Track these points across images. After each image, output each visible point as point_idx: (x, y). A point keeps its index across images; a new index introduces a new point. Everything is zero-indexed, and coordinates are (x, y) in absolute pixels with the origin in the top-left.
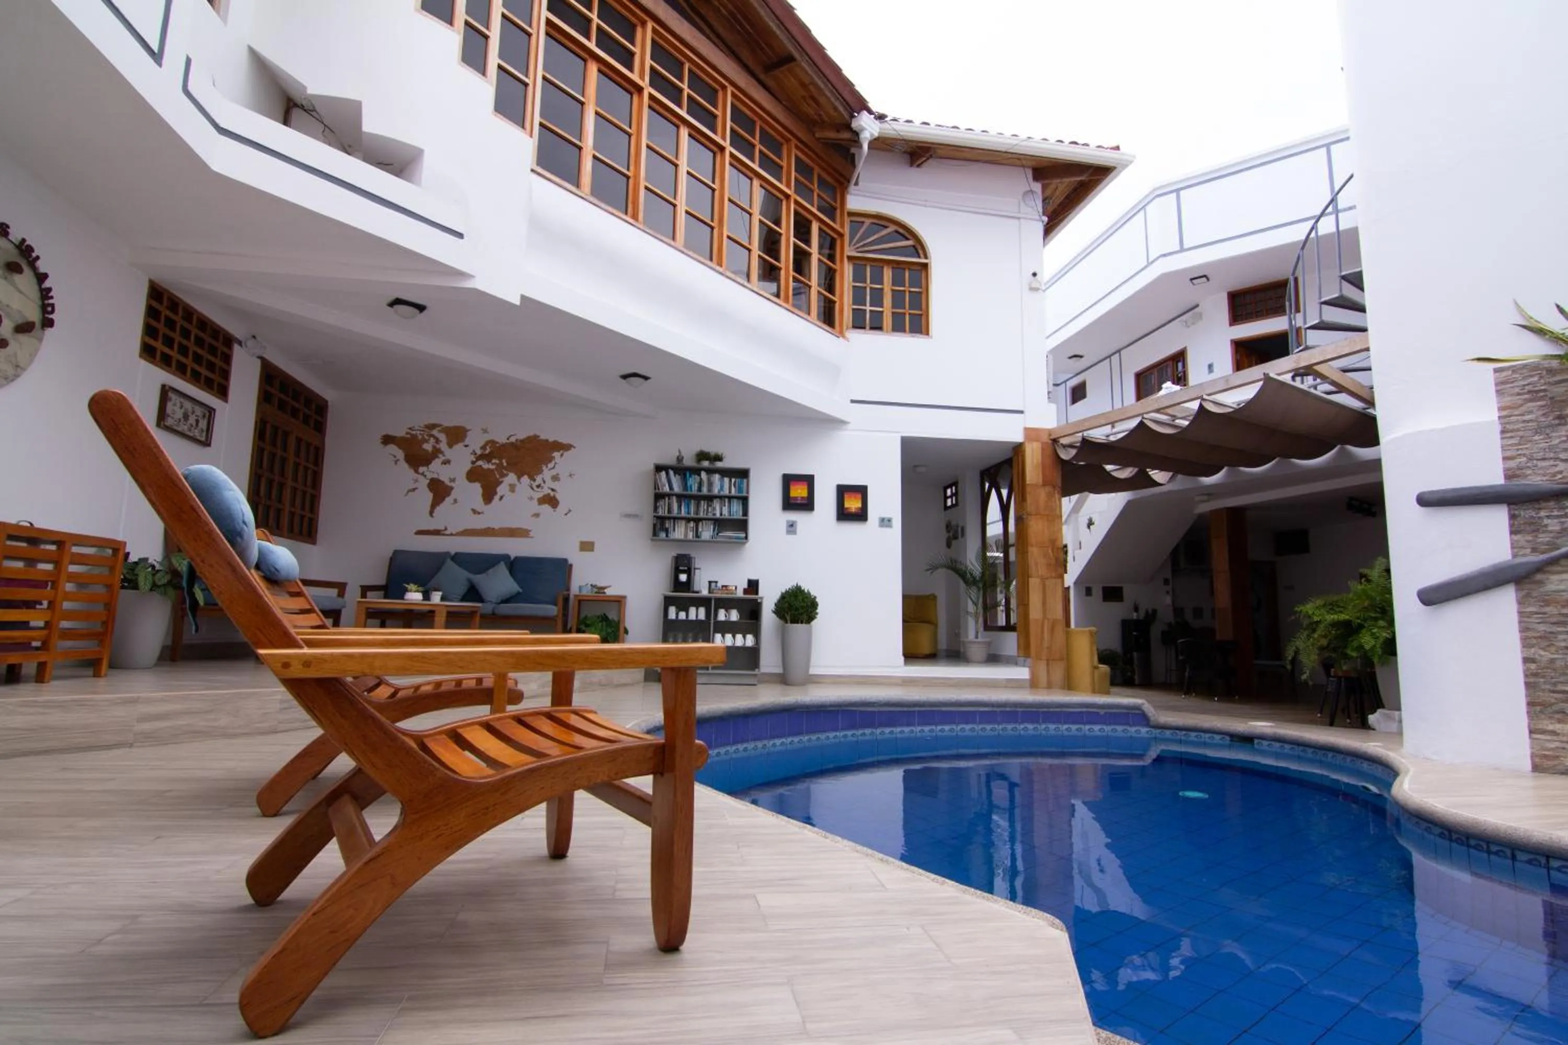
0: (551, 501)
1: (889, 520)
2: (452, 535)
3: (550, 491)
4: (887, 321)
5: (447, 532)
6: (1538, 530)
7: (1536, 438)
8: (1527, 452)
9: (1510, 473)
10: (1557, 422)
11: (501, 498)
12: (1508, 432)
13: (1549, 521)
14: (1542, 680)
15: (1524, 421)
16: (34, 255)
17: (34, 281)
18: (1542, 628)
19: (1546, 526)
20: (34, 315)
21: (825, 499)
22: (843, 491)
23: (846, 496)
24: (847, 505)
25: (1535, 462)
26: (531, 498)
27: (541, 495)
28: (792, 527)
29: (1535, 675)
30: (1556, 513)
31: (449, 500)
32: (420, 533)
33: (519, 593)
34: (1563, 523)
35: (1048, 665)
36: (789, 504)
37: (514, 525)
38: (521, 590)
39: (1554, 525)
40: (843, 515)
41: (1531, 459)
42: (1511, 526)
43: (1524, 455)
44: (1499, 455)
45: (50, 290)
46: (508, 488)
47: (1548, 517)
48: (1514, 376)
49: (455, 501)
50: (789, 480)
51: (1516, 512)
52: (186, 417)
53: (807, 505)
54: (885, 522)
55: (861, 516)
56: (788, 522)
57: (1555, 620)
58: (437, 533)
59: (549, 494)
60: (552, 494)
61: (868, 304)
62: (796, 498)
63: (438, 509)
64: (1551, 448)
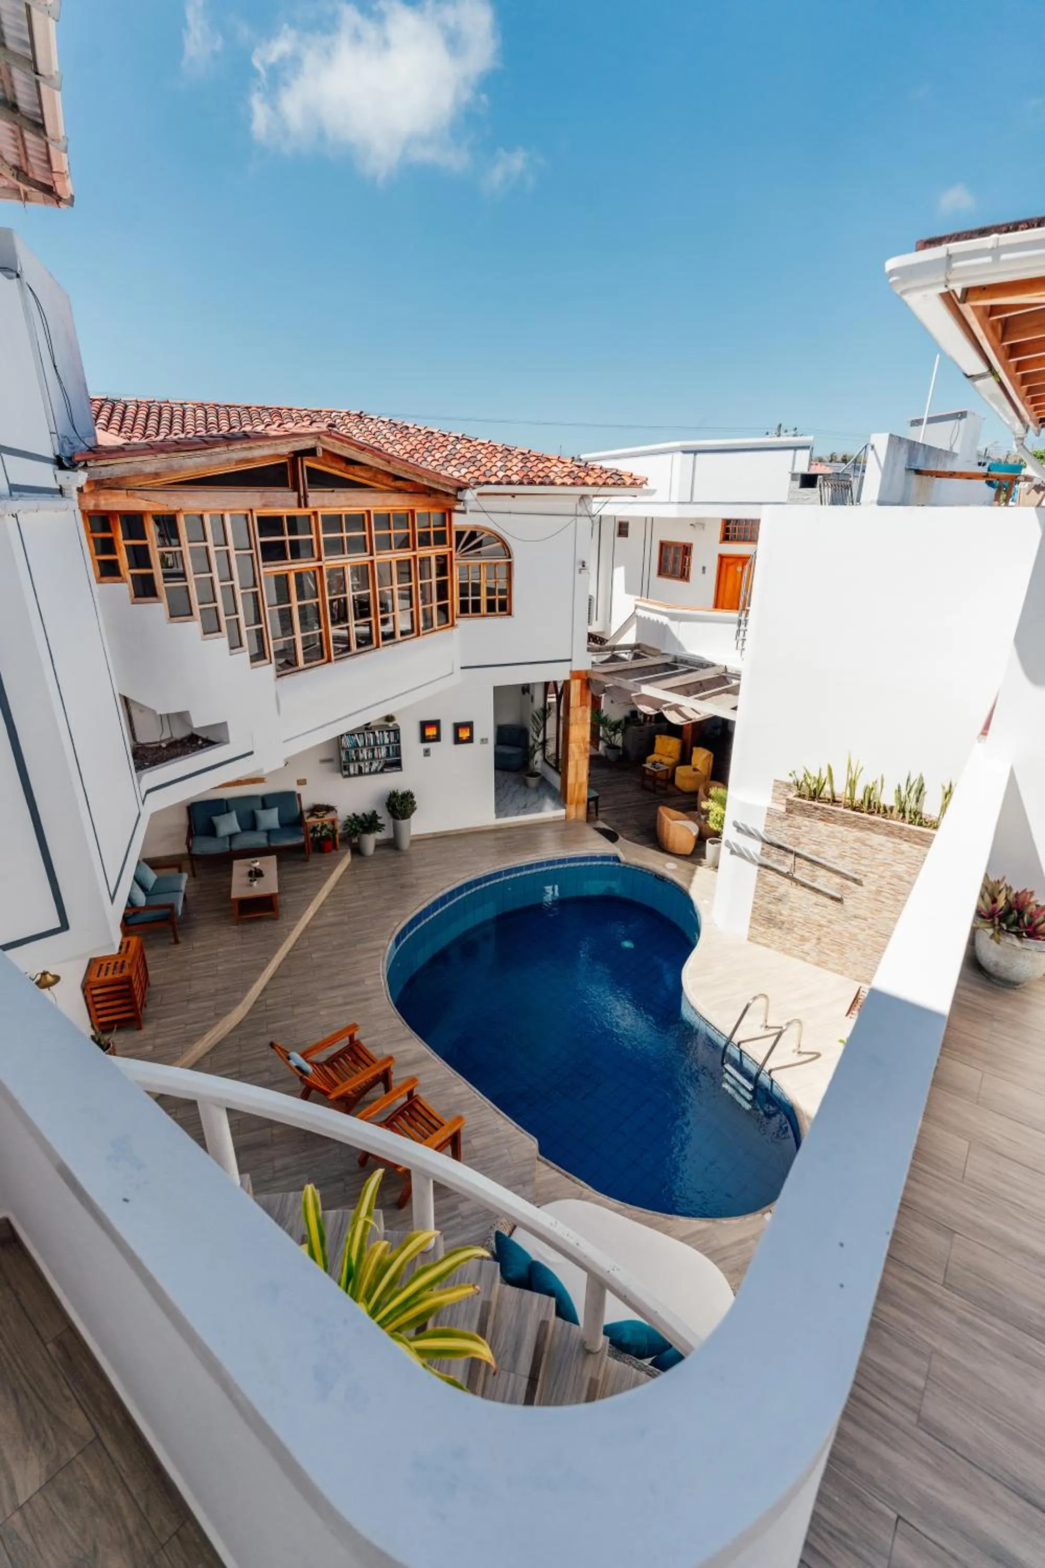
1: (487, 739)
4: (484, 607)
21: (447, 732)
22: (457, 727)
23: (460, 729)
24: (461, 735)
28: (427, 752)
29: (756, 908)
35: (576, 806)
36: (424, 739)
40: (458, 740)
50: (424, 725)
53: (436, 738)
54: (484, 741)
55: (469, 740)
56: (425, 750)
61: (470, 595)
62: (429, 736)
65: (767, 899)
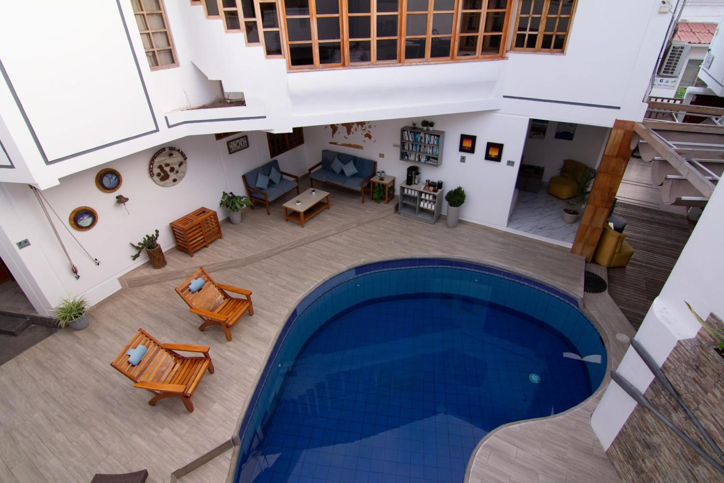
0: (368, 136)
1: (514, 162)
2: (339, 145)
3: (368, 132)
4: (539, 42)
5: (338, 144)
6: (657, 396)
7: (684, 364)
8: (676, 366)
9: (665, 366)
10: (695, 368)
11: (353, 133)
12: (677, 350)
13: (663, 397)
14: (624, 436)
15: (685, 353)
16: (174, 148)
17: (177, 152)
18: (635, 424)
19: (661, 398)
20: (181, 159)
21: (480, 148)
22: (490, 145)
23: (491, 149)
24: (491, 153)
25: (676, 373)
26: (362, 134)
27: (365, 133)
28: (463, 159)
29: (624, 433)
30: (667, 398)
31: (337, 132)
32: (331, 143)
33: (357, 173)
34: (666, 404)
35: (584, 246)
36: (462, 149)
37: (358, 144)
38: (358, 172)
39: (663, 401)
40: (488, 157)
41: (675, 369)
42: (651, 384)
43: (675, 366)
44: (667, 355)
45: (182, 152)
46: (354, 129)
47: (664, 396)
48: (715, 325)
49: (339, 133)
50: (464, 137)
51: (656, 382)
52: (238, 144)
53: (472, 150)
54: (510, 163)
55: (498, 159)
56: (461, 156)
57: (640, 427)
58: (335, 144)
59: (368, 133)
60: (369, 133)
61: (527, 30)
62: (465, 147)
63: (334, 135)
64: (685, 375)
65: (637, 434)
